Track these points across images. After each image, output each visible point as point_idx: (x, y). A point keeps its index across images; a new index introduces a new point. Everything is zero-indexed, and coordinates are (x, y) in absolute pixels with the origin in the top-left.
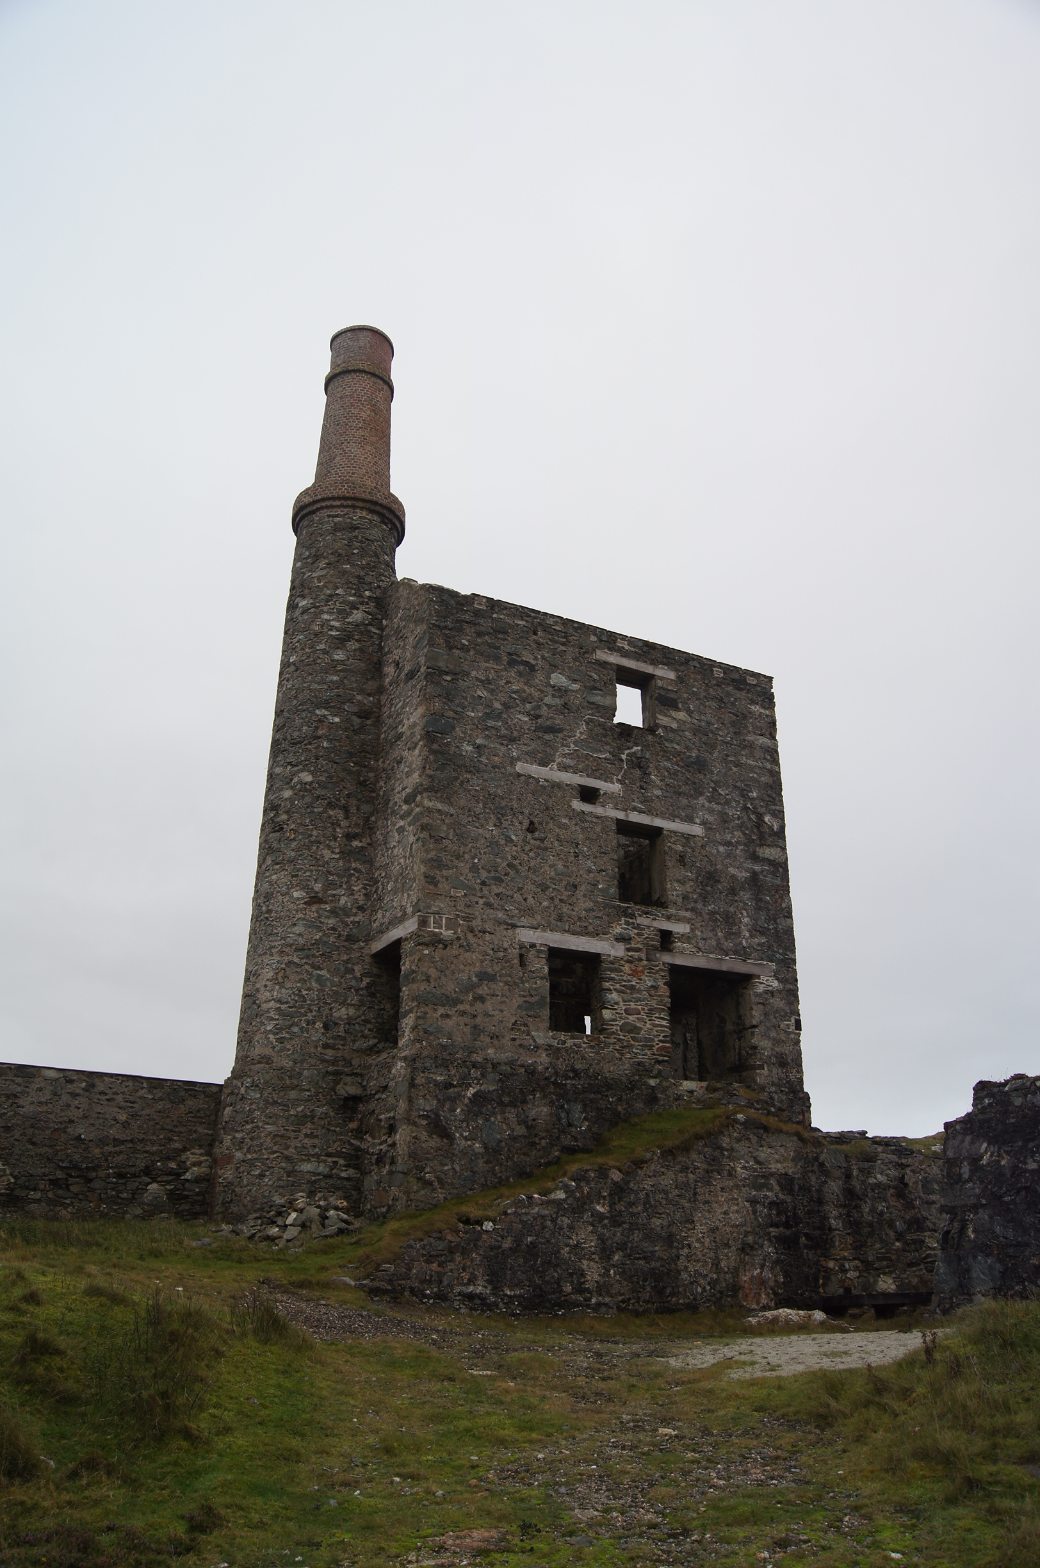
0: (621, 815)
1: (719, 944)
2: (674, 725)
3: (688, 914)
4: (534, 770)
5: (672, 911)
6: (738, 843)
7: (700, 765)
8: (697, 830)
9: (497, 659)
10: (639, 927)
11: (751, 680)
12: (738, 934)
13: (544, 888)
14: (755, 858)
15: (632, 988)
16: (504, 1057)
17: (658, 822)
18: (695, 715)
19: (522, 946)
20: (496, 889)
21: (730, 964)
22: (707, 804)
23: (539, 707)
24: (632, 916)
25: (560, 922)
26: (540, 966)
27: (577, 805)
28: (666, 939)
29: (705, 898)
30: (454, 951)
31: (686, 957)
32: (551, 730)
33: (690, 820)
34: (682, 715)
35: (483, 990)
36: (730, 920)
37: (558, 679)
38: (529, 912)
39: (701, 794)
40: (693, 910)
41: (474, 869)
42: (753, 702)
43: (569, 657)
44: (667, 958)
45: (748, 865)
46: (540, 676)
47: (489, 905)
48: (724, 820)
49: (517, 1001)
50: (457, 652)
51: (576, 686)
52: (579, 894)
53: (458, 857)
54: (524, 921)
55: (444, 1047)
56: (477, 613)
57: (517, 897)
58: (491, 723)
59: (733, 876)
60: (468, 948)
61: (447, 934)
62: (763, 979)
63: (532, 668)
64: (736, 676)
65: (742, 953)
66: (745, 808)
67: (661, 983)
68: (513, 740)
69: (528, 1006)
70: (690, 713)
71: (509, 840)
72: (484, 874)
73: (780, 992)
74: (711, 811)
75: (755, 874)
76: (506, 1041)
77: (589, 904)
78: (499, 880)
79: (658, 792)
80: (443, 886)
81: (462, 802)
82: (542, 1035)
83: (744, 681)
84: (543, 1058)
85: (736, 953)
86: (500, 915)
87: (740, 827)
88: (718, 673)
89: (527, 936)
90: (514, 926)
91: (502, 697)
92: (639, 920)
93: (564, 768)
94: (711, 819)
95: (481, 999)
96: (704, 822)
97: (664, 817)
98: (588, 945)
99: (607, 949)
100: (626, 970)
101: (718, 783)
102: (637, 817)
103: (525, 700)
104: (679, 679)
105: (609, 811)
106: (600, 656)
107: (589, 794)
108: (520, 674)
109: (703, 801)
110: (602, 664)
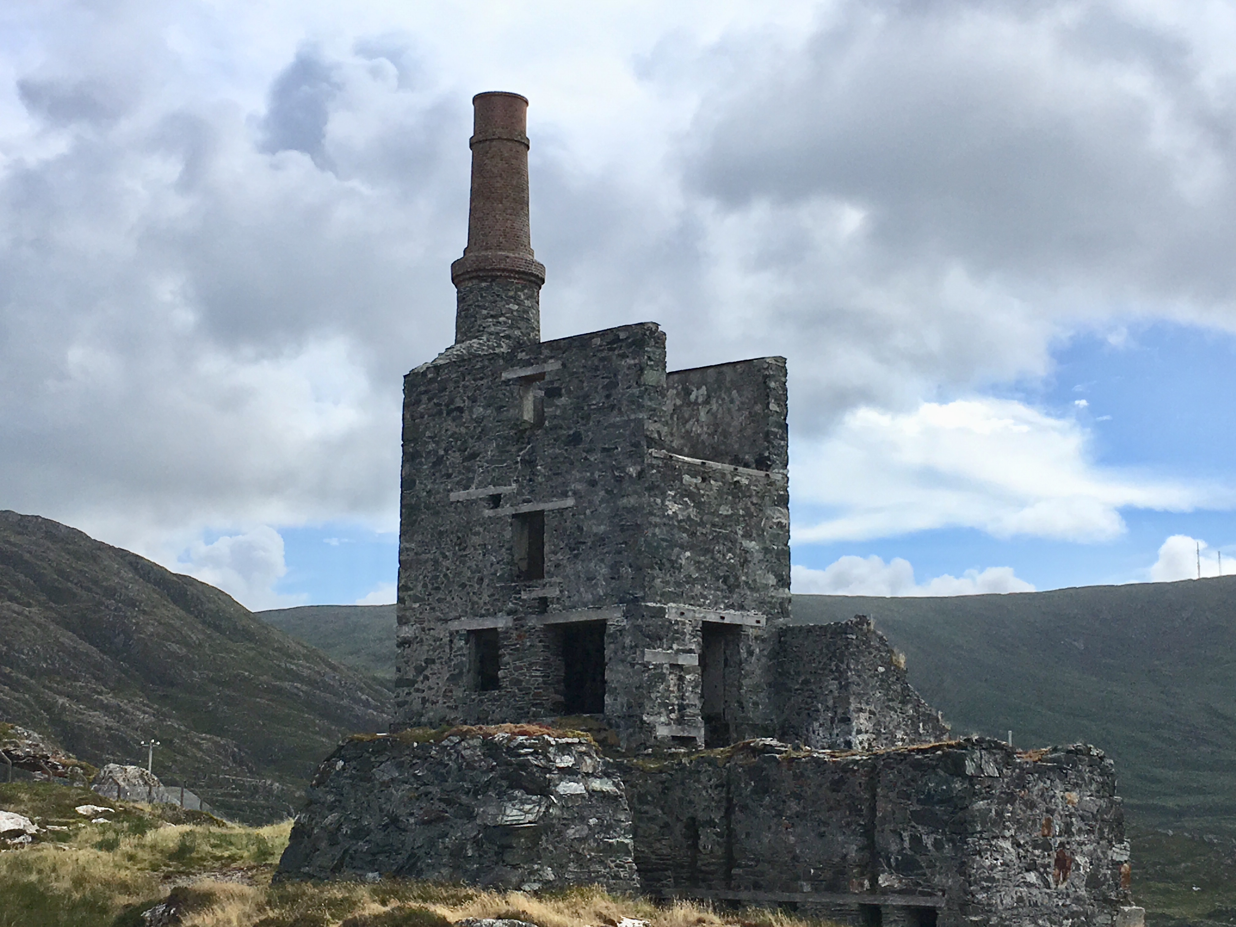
0: (515, 511)
1: (580, 598)
2: (558, 412)
3: (558, 579)
4: (461, 495)
5: (547, 579)
6: (602, 501)
7: (576, 439)
8: (570, 502)
9: (440, 413)
10: (523, 600)
11: (622, 336)
12: (597, 585)
13: (463, 586)
14: (615, 510)
15: (518, 651)
16: (438, 716)
17: (540, 507)
18: (575, 395)
19: (451, 634)
20: (437, 596)
21: (590, 614)
22: (578, 476)
23: (465, 441)
24: (519, 592)
25: (474, 610)
26: (460, 644)
27: (488, 513)
28: (544, 602)
29: (571, 561)
30: (414, 647)
31: (557, 616)
32: (474, 456)
33: (565, 495)
34: (563, 400)
35: (428, 672)
36: (591, 575)
37: (479, 411)
38: (453, 608)
39: (575, 467)
40: (562, 574)
41: (425, 586)
42: (623, 356)
43: (484, 388)
44: (543, 621)
46: (466, 415)
47: (433, 609)
48: (592, 483)
49: (447, 675)
50: (418, 421)
51: (489, 412)
52: (485, 585)
53: (416, 578)
54: (452, 616)
55: (407, 715)
57: (449, 598)
58: (438, 468)
59: (596, 534)
60: (421, 643)
61: (411, 636)
62: (614, 620)
63: (460, 410)
64: (611, 337)
65: (598, 602)
66: (611, 466)
67: (537, 642)
68: (449, 477)
69: (453, 678)
70: (569, 394)
71: (445, 557)
72: (430, 587)
73: (627, 629)
74: (581, 481)
76: (440, 705)
77: (491, 591)
78: (438, 589)
79: (541, 480)
80: (408, 603)
81: (419, 538)
82: (460, 695)
83: (617, 340)
84: (461, 713)
85: (594, 603)
86: (439, 615)
87: (604, 486)
88: (596, 342)
89: (455, 626)
90: (446, 621)
91: (444, 445)
92: (523, 595)
93: (479, 485)
94: (580, 487)
95: (427, 678)
96: (575, 493)
97: (543, 500)
98: (488, 624)
99: (501, 623)
100: (514, 636)
101: (589, 451)
102: (525, 508)
103: (456, 440)
104: (564, 365)
105: (506, 510)
106: (505, 376)
107: (495, 501)
108: (454, 420)
109: (576, 474)
110: (507, 382)
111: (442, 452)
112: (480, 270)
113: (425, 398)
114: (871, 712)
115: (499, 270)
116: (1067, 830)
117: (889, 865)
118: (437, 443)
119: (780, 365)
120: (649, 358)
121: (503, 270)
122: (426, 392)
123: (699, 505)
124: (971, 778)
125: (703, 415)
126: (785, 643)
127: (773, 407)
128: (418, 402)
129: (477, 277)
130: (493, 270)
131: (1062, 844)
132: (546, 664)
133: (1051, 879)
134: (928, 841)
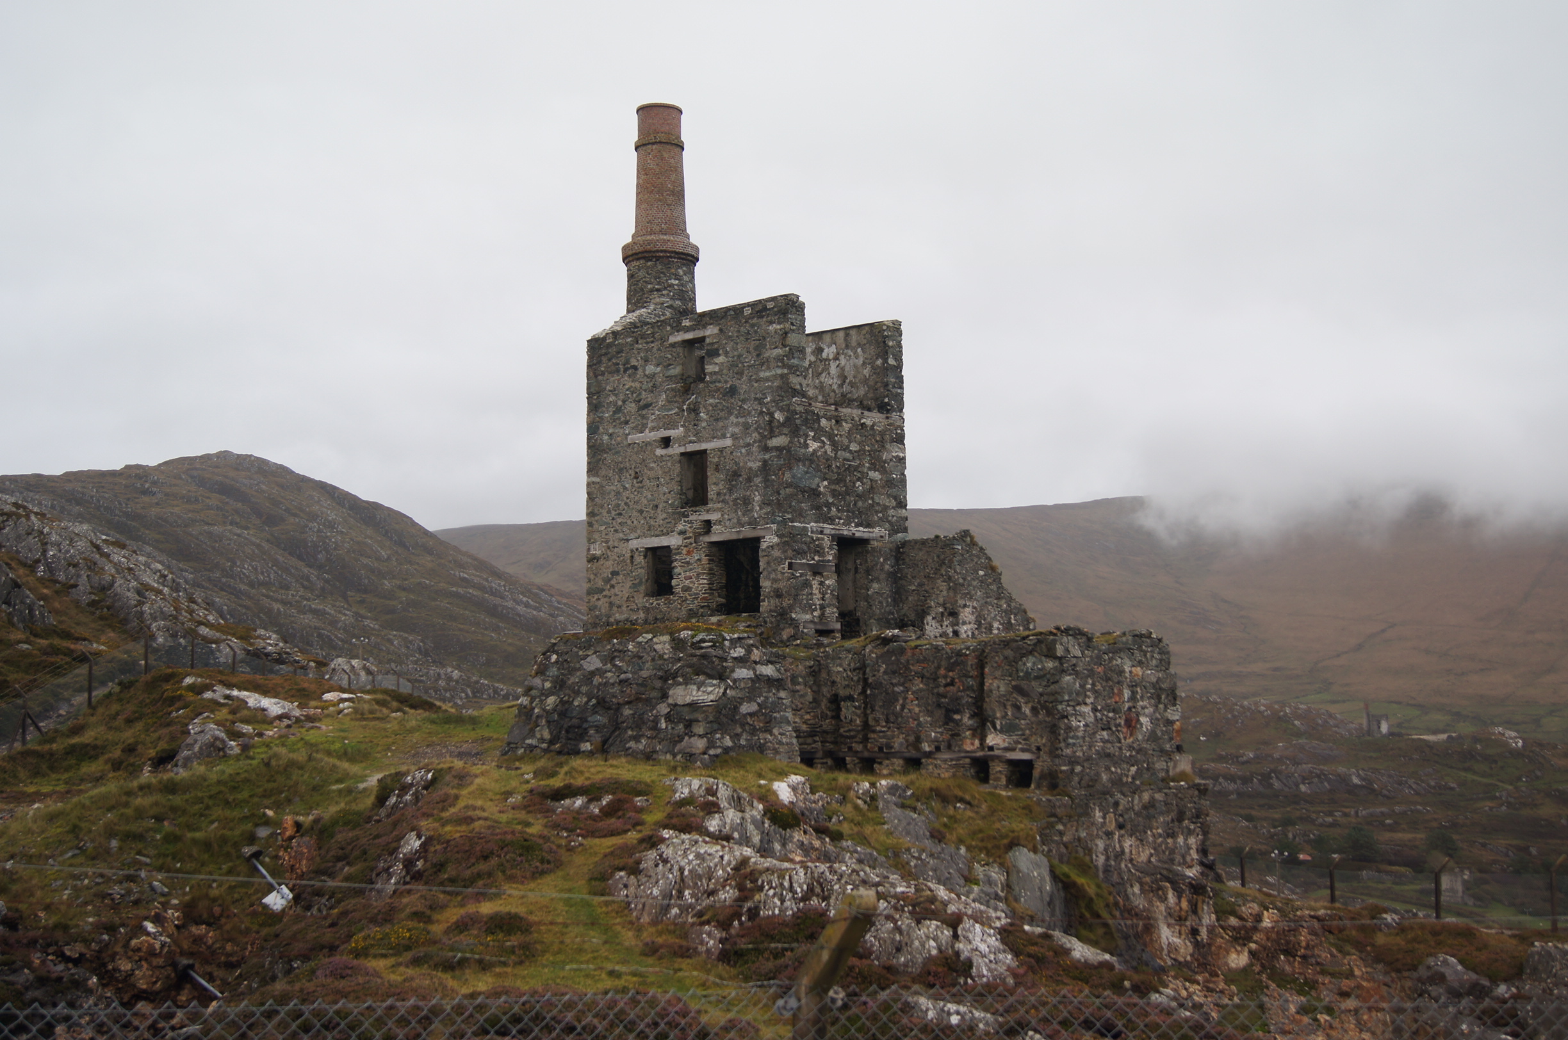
0: (682, 450)
1: (739, 520)
2: (717, 369)
3: (720, 505)
4: (637, 437)
5: (710, 505)
6: (755, 442)
7: (733, 391)
8: (728, 442)
9: (618, 371)
10: (691, 522)
11: (770, 305)
12: (752, 510)
13: (641, 512)
14: (766, 449)
15: (688, 563)
16: (623, 617)
17: (704, 446)
18: (731, 354)
19: (632, 551)
20: (619, 520)
21: (747, 532)
22: (735, 420)
23: (640, 394)
24: (687, 516)
25: (650, 531)
26: (639, 559)
27: (659, 452)
28: (708, 524)
29: (730, 491)
30: (601, 562)
31: (719, 534)
32: (647, 406)
33: (724, 436)
34: (721, 359)
35: (613, 582)
36: (747, 501)
37: (650, 369)
38: (633, 529)
39: (731, 414)
40: (723, 501)
41: (609, 512)
42: (771, 323)
43: (655, 350)
44: (707, 539)
45: (761, 456)
46: (640, 372)
47: (616, 531)
48: (746, 426)
49: (629, 584)
50: (600, 378)
51: (659, 369)
52: (659, 511)
53: (602, 507)
54: (632, 536)
55: (597, 617)
56: (609, 345)
57: (629, 522)
58: (617, 416)
59: (750, 469)
60: (607, 558)
61: (598, 553)
62: (767, 538)
63: (635, 368)
64: (760, 307)
65: (753, 523)
66: (762, 412)
67: (703, 556)
68: (627, 423)
69: (634, 586)
70: (726, 354)
71: (625, 488)
72: (613, 513)
73: (778, 545)
74: (737, 424)
75: (765, 462)
76: (624, 608)
77: (665, 515)
78: (620, 514)
79: (704, 424)
80: (596, 526)
81: (603, 473)
82: (641, 600)
83: (765, 309)
84: (642, 615)
85: (750, 524)
86: (621, 535)
87: (756, 429)
88: (747, 311)
89: (634, 544)
90: (628, 540)
91: (622, 397)
92: (691, 518)
93: (653, 429)
94: (737, 430)
95: (613, 586)
96: (732, 436)
97: (708, 440)
98: (663, 541)
99: (673, 541)
100: (684, 552)
101: (744, 401)
102: (691, 448)
103: (633, 393)
104: (721, 330)
105: (676, 450)
106: (672, 339)
107: (666, 442)
108: (630, 376)
109: (733, 419)
110: (673, 345)
111: (620, 403)
112: (646, 252)
113: (604, 359)
114: (974, 608)
115: (662, 251)
116: (1133, 698)
117: (995, 727)
118: (616, 395)
119: (895, 328)
120: (792, 324)
121: (665, 251)
122: (606, 354)
123: (834, 444)
124: (1060, 659)
125: (833, 369)
126: (903, 553)
127: (891, 361)
128: (600, 362)
129: (644, 258)
130: (658, 251)
131: (1130, 709)
132: (711, 572)
133: (1121, 736)
134: (1026, 710)
